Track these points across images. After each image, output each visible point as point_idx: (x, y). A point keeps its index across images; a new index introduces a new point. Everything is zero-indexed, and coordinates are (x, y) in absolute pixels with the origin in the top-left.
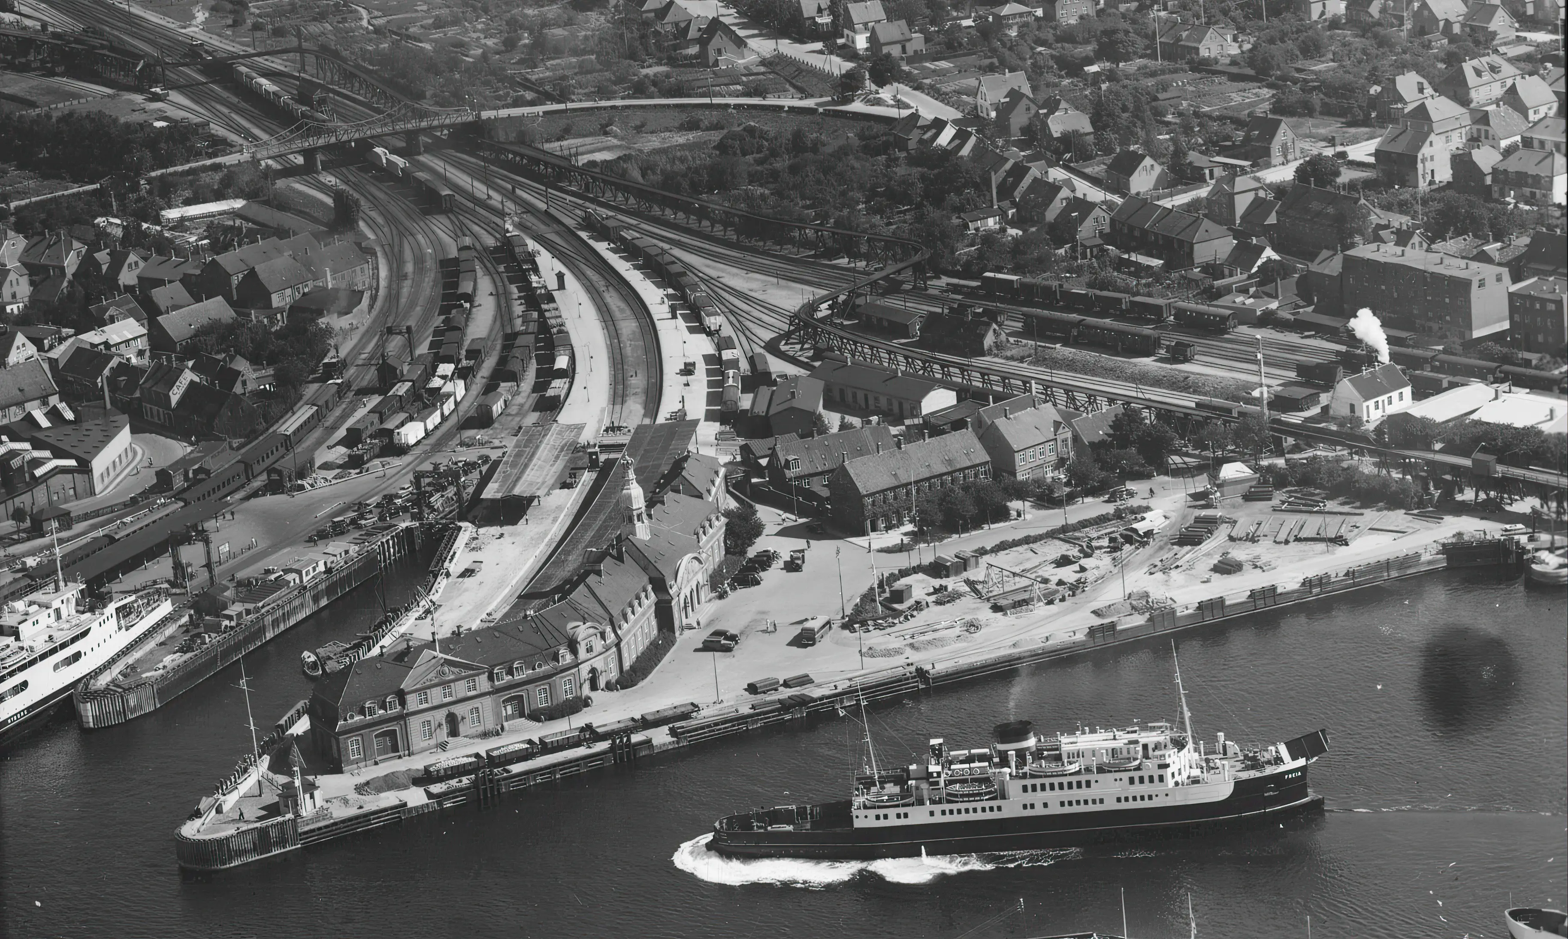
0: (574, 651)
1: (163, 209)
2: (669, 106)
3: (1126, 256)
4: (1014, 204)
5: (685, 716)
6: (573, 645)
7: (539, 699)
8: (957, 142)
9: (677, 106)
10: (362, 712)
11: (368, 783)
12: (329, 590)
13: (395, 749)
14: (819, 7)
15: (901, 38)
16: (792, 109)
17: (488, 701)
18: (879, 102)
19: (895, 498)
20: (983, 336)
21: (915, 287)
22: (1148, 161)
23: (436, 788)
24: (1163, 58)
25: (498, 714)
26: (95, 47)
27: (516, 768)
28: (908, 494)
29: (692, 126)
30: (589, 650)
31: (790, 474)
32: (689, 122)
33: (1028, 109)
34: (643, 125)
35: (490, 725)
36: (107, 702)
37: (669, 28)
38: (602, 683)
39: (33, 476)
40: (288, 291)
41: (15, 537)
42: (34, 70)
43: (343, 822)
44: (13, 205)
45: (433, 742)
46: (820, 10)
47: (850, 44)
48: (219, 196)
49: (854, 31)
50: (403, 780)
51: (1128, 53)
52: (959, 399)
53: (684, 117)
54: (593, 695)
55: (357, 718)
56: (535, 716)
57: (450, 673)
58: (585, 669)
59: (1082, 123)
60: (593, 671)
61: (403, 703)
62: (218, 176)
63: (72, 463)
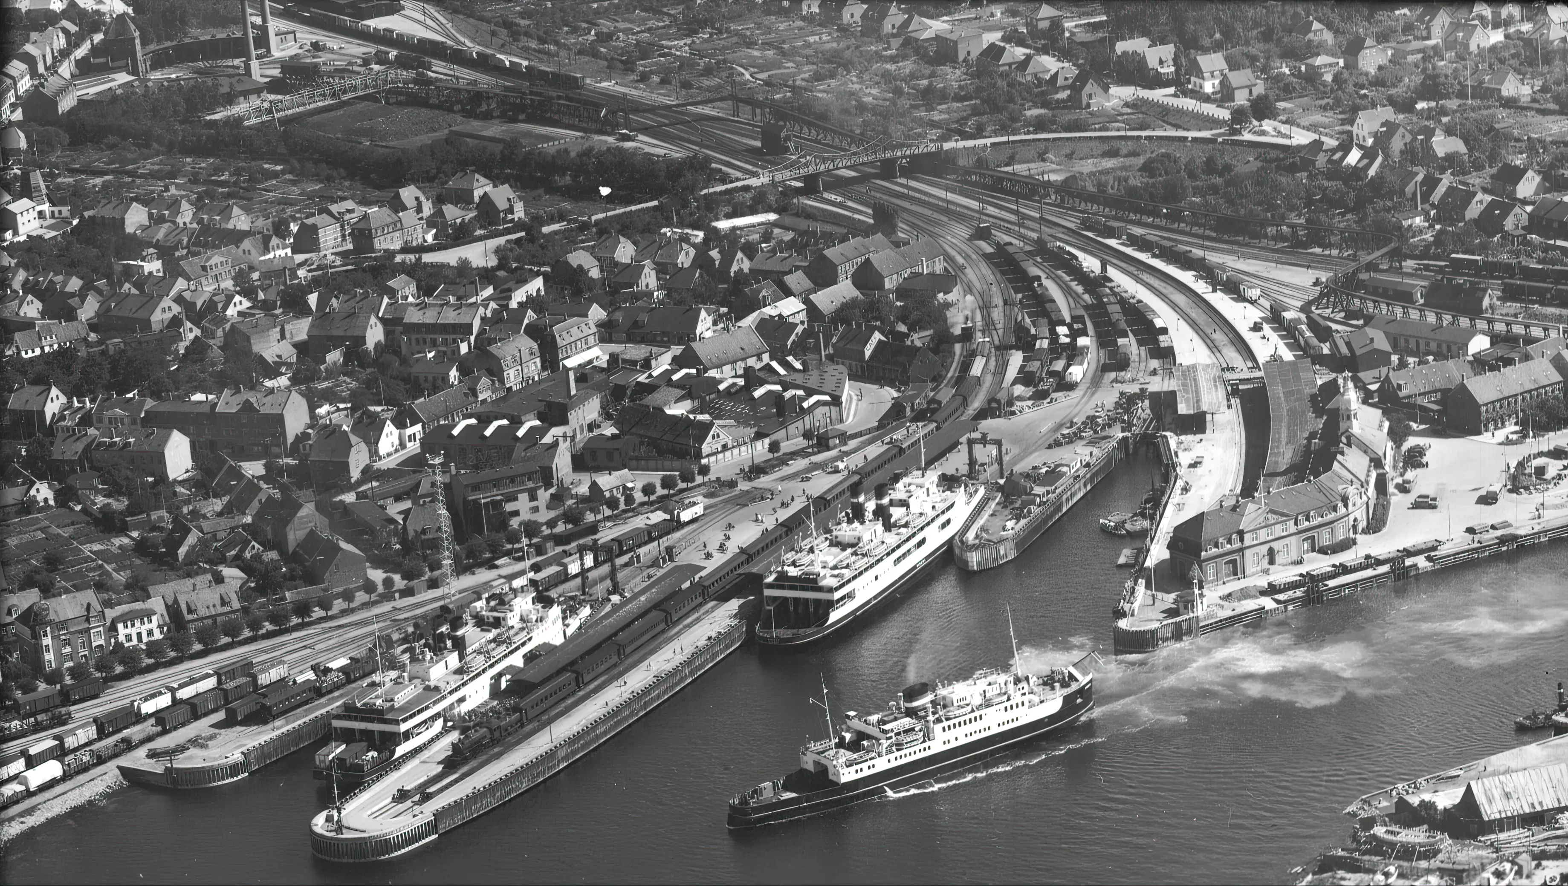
0: (1346, 506)
1: (712, 221)
2: (1091, 137)
3: (1552, 242)
4: (1433, 206)
5: (1434, 549)
6: (1345, 500)
7: (1325, 539)
8: (1366, 161)
9: (1096, 138)
10: (1216, 546)
11: (1230, 595)
12: (1091, 479)
13: (1235, 573)
14: (1161, 60)
15: (1249, 83)
16: (1195, 140)
17: (1293, 538)
18: (1263, 133)
19: (1501, 407)
20: (1481, 300)
21: (1391, 267)
22: (1530, 174)
23: (1281, 597)
24: (1472, 98)
25: (1299, 549)
26: (552, 98)
27: (1331, 583)
28: (1516, 402)
29: (1112, 153)
30: (1354, 505)
31: (1402, 394)
32: (1109, 151)
33: (1404, 136)
34: (1073, 153)
35: (1295, 557)
36: (986, 551)
37: (1029, 78)
38: (1360, 529)
39: (801, 408)
40: (895, 276)
41: (810, 450)
42: (495, 118)
43: (1226, 619)
44: (594, 218)
45: (1259, 568)
46: (1161, 62)
47: (1198, 89)
48: (753, 211)
49: (1203, 78)
50: (1253, 593)
51: (1448, 93)
52: (1492, 344)
53: (1105, 147)
54: (1358, 536)
55: (1214, 550)
56: (1323, 551)
57: (1272, 518)
58: (1351, 517)
59: (1457, 145)
60: (1355, 520)
61: (1242, 540)
62: (748, 196)
63: (827, 398)
